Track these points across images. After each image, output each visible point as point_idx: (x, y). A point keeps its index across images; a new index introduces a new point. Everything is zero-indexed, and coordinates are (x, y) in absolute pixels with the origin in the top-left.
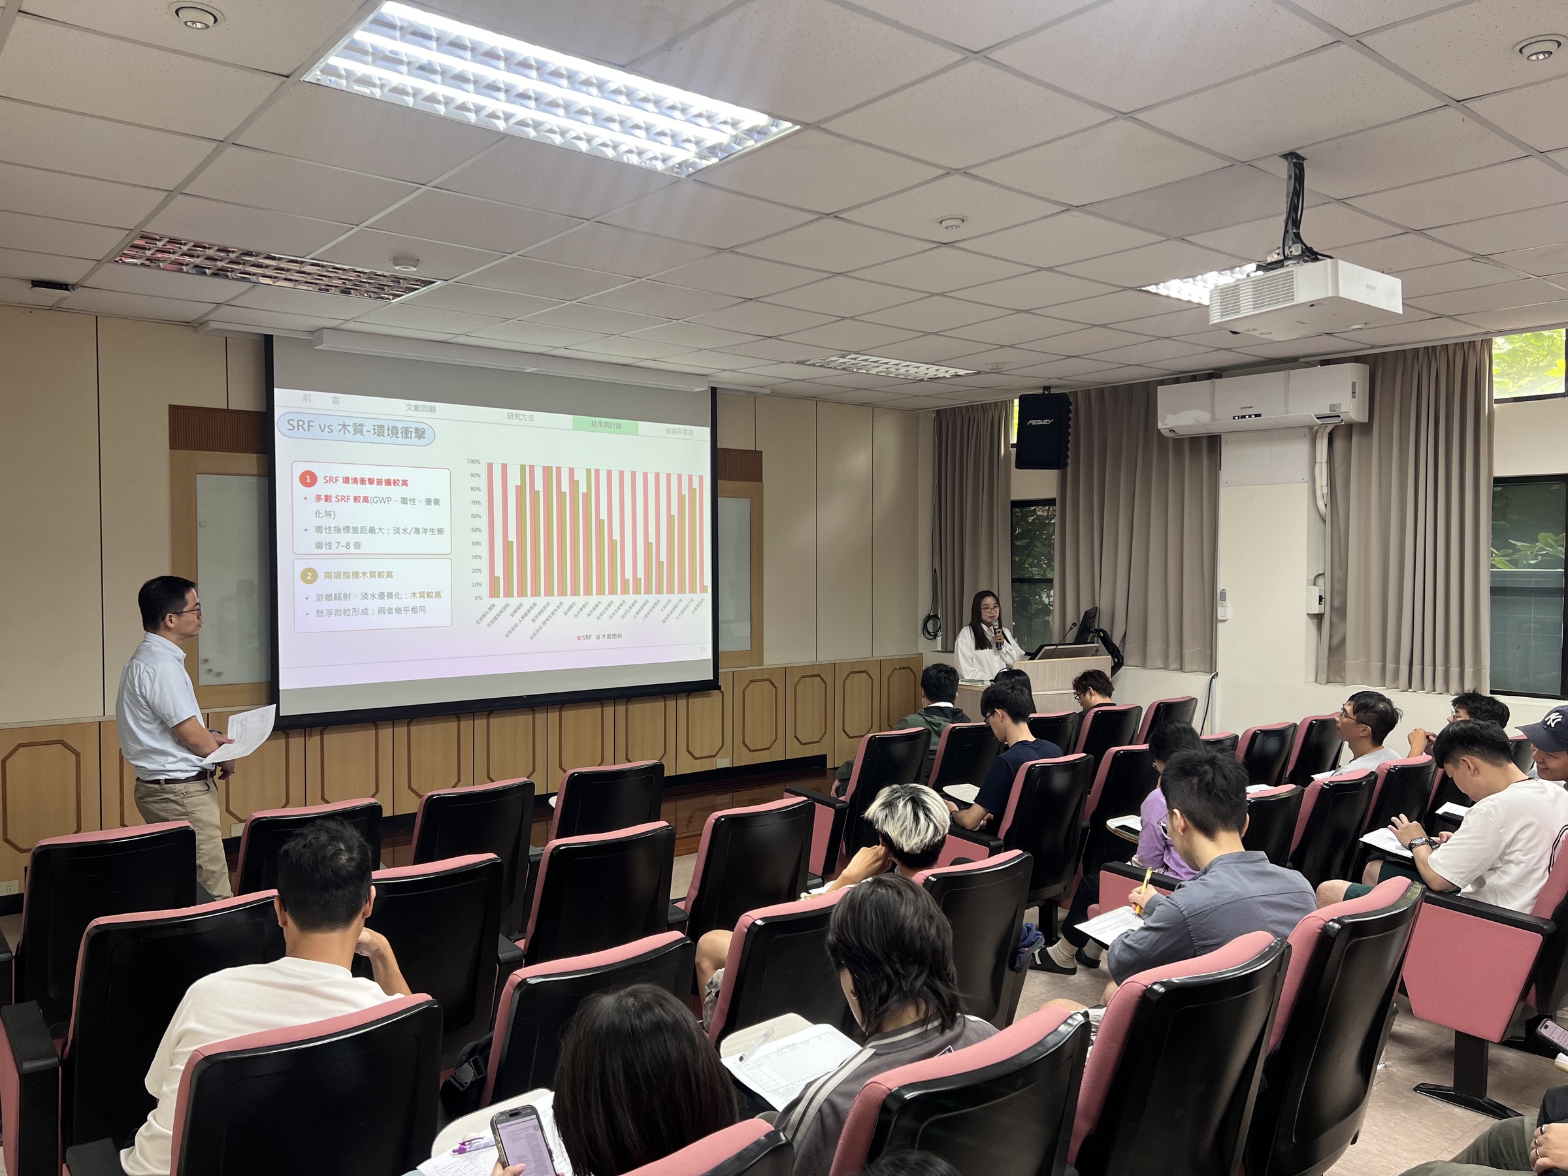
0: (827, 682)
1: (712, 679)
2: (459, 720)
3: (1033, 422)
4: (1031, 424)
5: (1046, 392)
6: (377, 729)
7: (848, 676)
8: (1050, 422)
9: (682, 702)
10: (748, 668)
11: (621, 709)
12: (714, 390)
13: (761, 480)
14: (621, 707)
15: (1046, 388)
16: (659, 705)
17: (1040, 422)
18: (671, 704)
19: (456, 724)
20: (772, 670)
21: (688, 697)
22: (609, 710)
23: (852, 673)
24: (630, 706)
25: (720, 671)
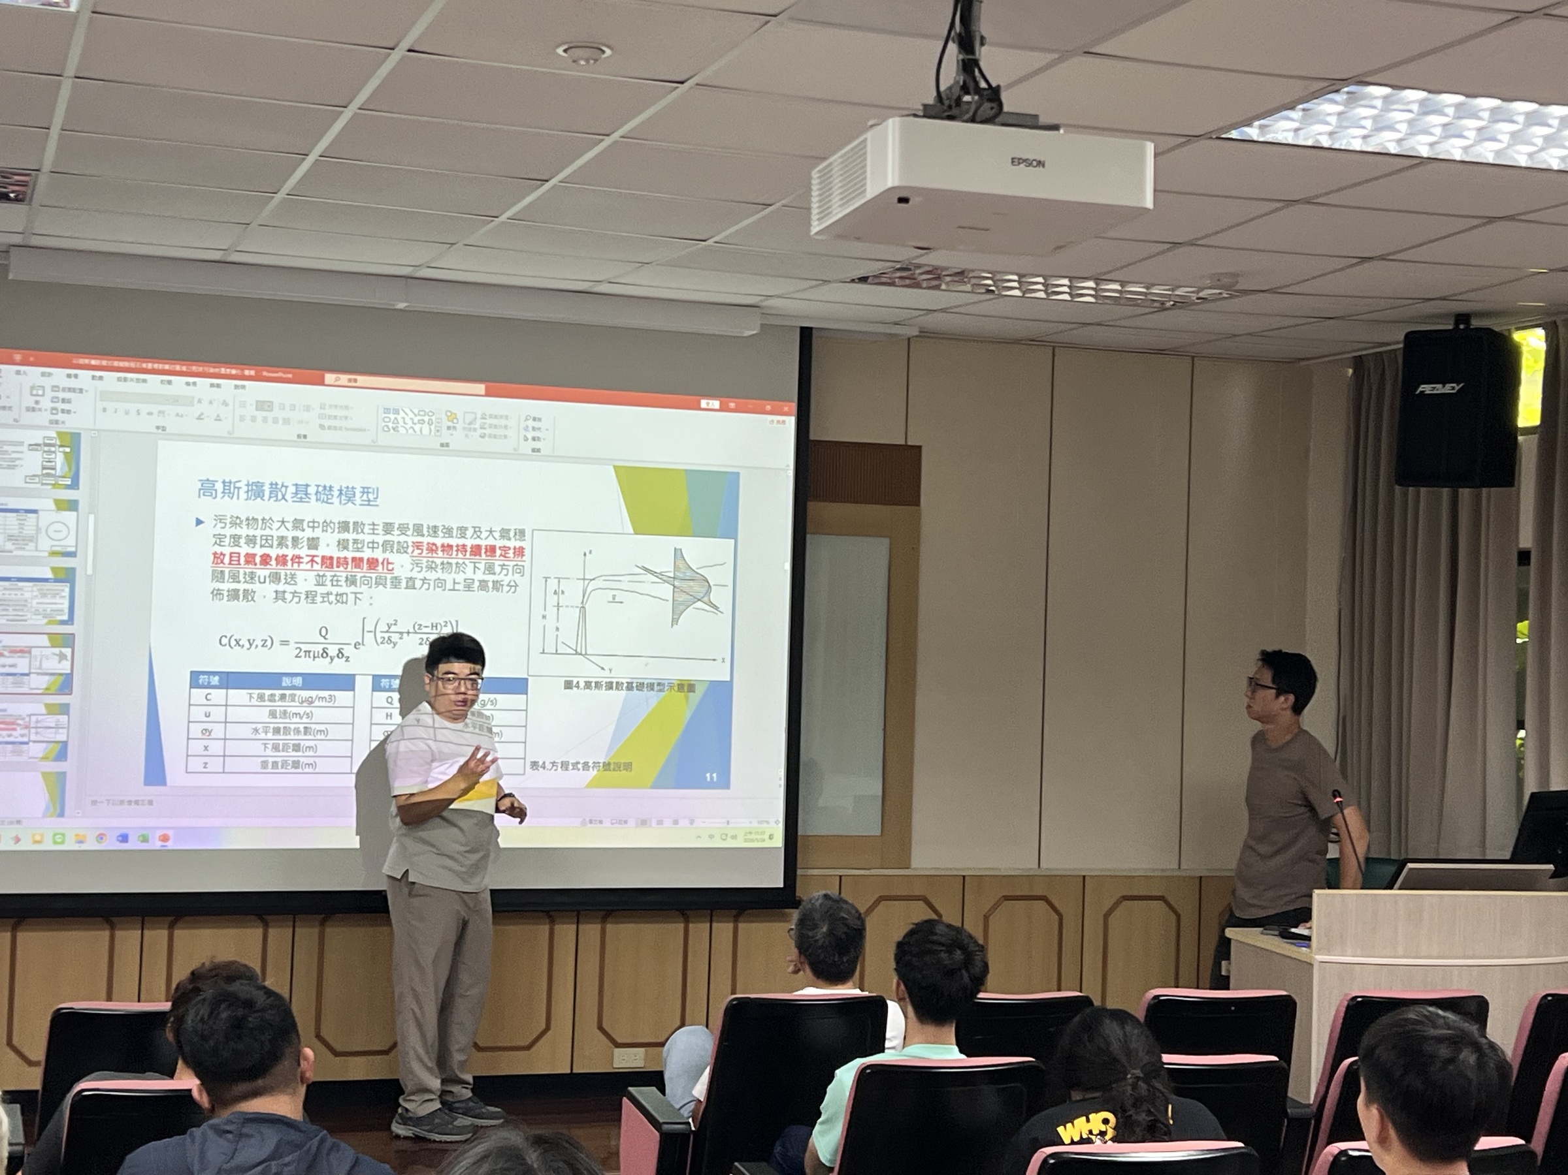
0: (1062, 911)
1: (782, 885)
2: (266, 925)
3: (1426, 388)
4: (1422, 392)
5: (1462, 327)
6: (113, 927)
7: (1117, 904)
8: (1457, 388)
9: (723, 929)
10: (874, 872)
11: (591, 930)
12: (806, 334)
13: (917, 503)
14: (595, 926)
15: (1462, 318)
16: (673, 930)
17: (1439, 389)
18: (699, 930)
19: (259, 932)
20: (932, 879)
21: (736, 919)
22: (566, 931)
23: (1126, 898)
24: (609, 927)
25: (799, 872)
